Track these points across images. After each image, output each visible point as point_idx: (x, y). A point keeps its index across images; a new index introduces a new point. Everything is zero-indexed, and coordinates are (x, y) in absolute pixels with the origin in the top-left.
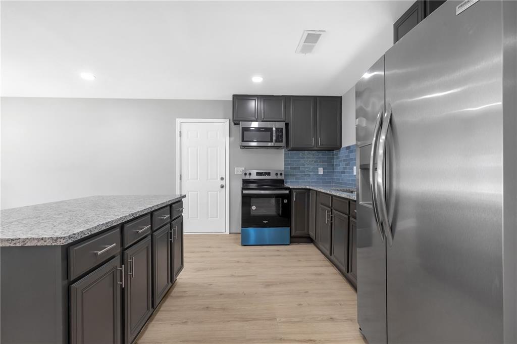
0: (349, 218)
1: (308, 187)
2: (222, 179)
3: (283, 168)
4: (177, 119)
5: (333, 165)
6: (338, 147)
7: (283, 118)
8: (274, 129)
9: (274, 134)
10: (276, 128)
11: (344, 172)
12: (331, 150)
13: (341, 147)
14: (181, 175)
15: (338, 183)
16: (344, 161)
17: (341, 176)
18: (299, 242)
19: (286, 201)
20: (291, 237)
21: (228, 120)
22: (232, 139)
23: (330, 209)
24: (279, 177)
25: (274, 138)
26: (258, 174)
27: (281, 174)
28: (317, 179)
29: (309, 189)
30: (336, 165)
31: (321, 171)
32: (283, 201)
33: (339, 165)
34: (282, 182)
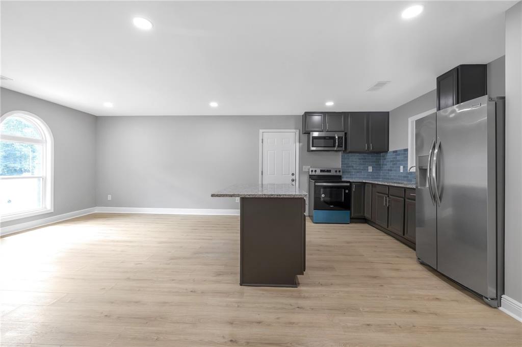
0: (405, 200)
1: (364, 181)
2: (293, 174)
3: (340, 167)
4: (260, 130)
5: (380, 165)
6: (387, 151)
7: (342, 129)
8: (337, 137)
9: (337, 141)
10: (338, 137)
11: (391, 170)
12: (379, 153)
13: (388, 150)
14: (262, 172)
15: (384, 179)
16: (391, 161)
17: (388, 173)
18: (356, 223)
19: (347, 191)
20: (351, 218)
21: (298, 131)
22: (301, 144)
23: (387, 196)
24: (338, 174)
25: (337, 144)
26: (321, 171)
27: (340, 171)
28: (367, 175)
29: (366, 183)
30: (383, 165)
31: (370, 169)
32: (345, 191)
33: (386, 165)
34: (340, 177)
